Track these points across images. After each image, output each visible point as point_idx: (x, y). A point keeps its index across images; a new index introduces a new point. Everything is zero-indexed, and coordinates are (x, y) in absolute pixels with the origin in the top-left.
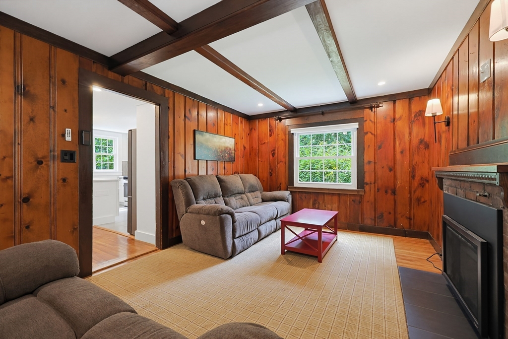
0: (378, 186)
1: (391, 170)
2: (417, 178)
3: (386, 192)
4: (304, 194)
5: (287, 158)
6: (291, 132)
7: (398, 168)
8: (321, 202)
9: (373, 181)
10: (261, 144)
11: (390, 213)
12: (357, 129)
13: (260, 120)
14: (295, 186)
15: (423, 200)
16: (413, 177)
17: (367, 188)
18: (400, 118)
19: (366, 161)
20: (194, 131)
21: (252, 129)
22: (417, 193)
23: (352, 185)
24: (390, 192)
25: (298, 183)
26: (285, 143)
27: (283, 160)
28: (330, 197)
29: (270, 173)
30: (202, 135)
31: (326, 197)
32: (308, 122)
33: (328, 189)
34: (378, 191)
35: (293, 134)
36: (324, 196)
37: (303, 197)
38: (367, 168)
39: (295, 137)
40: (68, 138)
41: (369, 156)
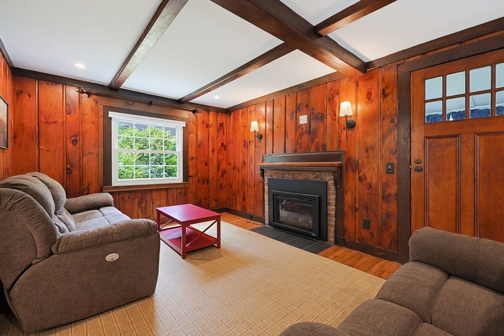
0: (198, 178)
1: (206, 165)
2: (221, 171)
3: (204, 182)
4: (128, 194)
5: (101, 149)
6: (109, 116)
7: (210, 163)
8: (148, 200)
9: (195, 174)
10: (46, 122)
11: (206, 199)
12: (183, 127)
13: (40, 81)
14: (113, 185)
15: (223, 186)
16: (218, 169)
17: (190, 180)
18: (212, 125)
19: (190, 157)
21: (21, 92)
22: (220, 181)
23: (178, 178)
24: (206, 182)
25: (116, 182)
26: (97, 127)
27: (94, 151)
28: (158, 193)
29: (67, 169)
31: (154, 193)
32: (133, 109)
34: (198, 182)
35: (111, 118)
36: (152, 192)
37: (127, 198)
38: (190, 163)
39: (113, 123)
41: (192, 153)
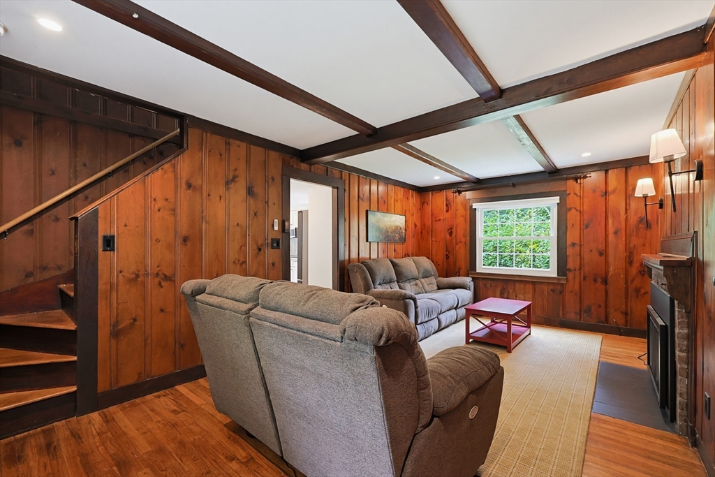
0: (584, 273)
1: (601, 254)
2: (636, 265)
3: (595, 280)
4: (489, 282)
5: (468, 238)
6: (473, 207)
7: (611, 251)
8: (511, 291)
9: (578, 268)
10: (436, 221)
11: (600, 306)
12: (558, 204)
13: (434, 192)
14: (477, 271)
15: (643, 291)
16: (631, 263)
17: (570, 275)
18: (614, 191)
19: (569, 242)
20: (367, 211)
21: (424, 203)
22: (635, 282)
23: (552, 272)
24: (599, 280)
25: (481, 268)
26: (466, 219)
27: (463, 240)
28: (522, 286)
29: (447, 255)
30: (374, 215)
31: (517, 285)
32: (495, 196)
33: (520, 276)
34: (584, 280)
35: (475, 209)
36: (515, 284)
37: (488, 285)
38: (570, 251)
39: (478, 214)
40: (276, 228)
41: (573, 236)
